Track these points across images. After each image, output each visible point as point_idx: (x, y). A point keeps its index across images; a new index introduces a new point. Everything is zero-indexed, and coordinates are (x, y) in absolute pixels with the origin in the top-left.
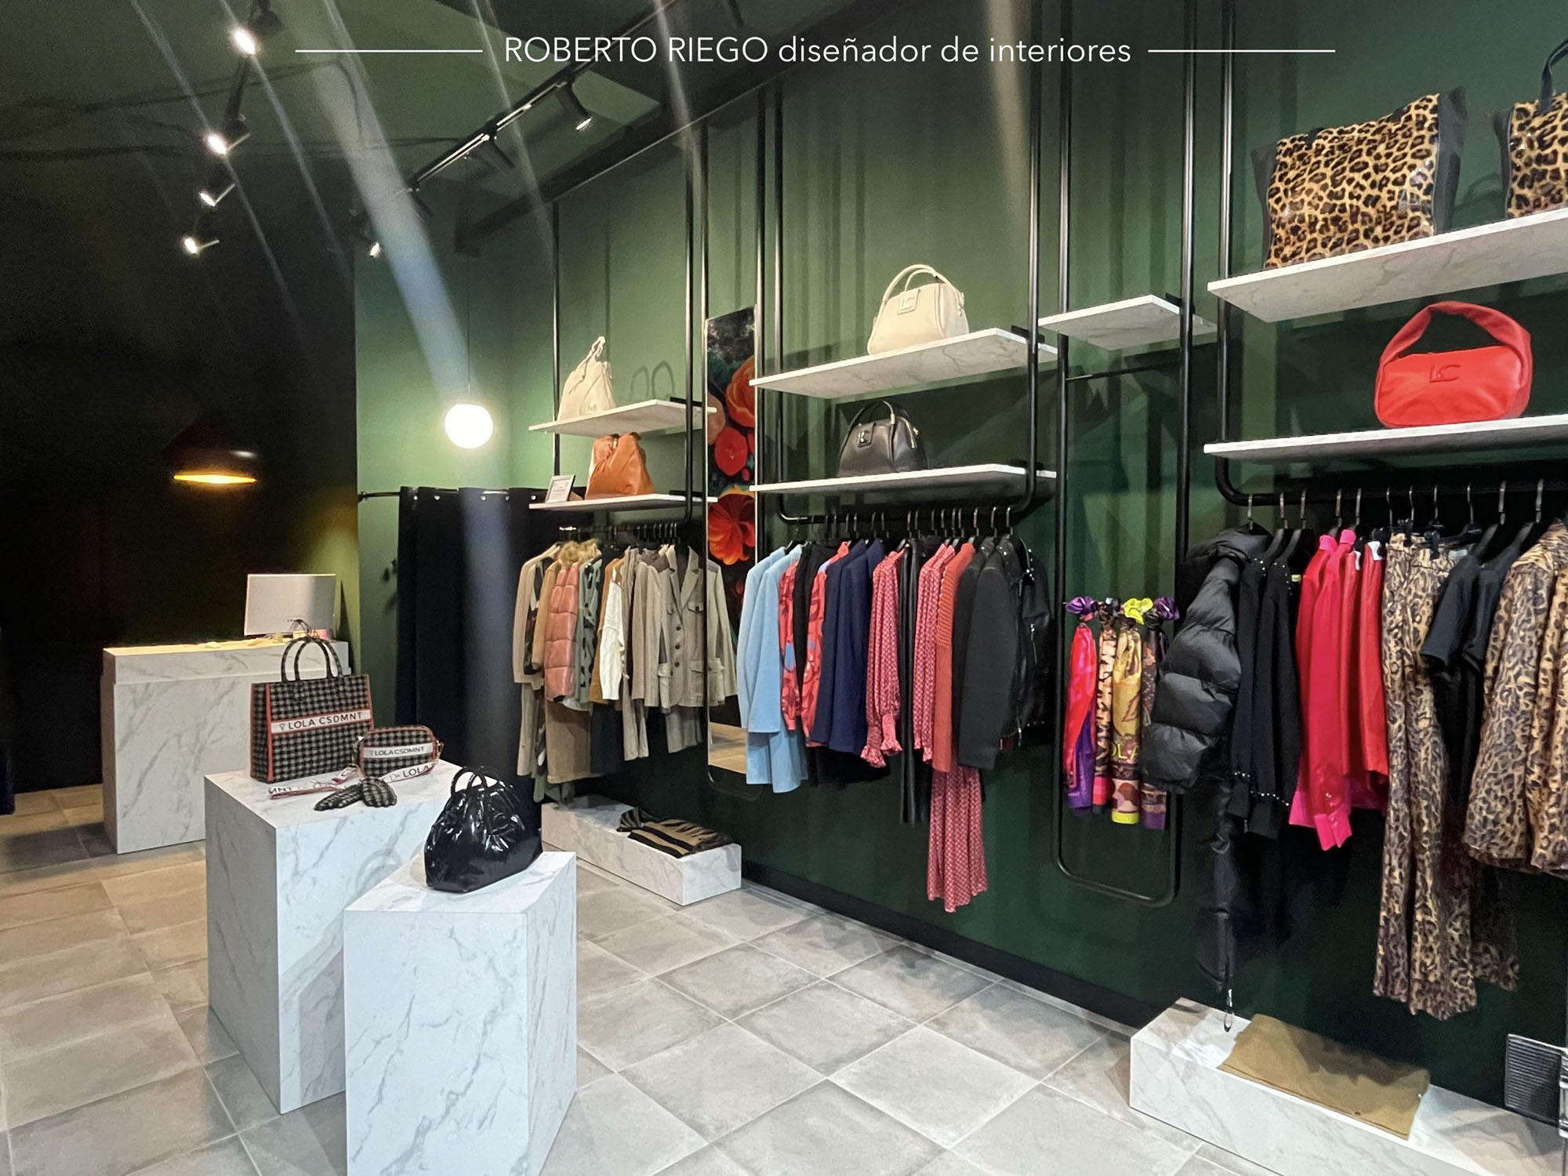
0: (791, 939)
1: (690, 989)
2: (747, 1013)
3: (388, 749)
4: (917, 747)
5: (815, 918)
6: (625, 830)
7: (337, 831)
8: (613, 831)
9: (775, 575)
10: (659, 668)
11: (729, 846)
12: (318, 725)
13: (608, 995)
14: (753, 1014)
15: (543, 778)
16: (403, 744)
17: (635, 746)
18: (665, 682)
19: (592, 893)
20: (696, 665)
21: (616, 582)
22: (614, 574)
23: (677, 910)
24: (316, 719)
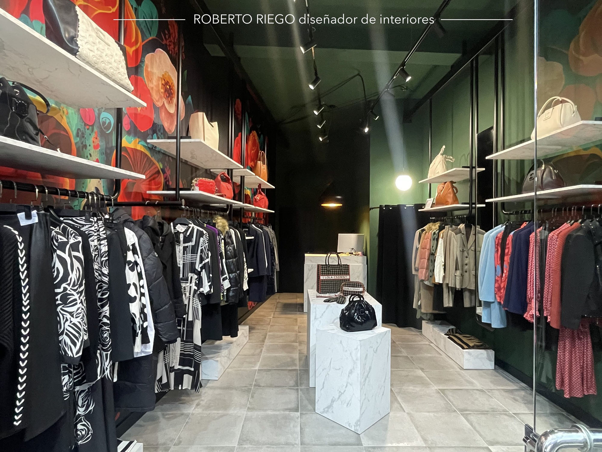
0: (504, 394)
1: (449, 397)
2: (468, 412)
3: (349, 288)
4: (545, 315)
5: (523, 390)
6: (447, 335)
7: (327, 308)
8: (443, 334)
9: (493, 236)
10: (455, 272)
11: (489, 350)
12: (333, 278)
13: (418, 389)
14: (470, 414)
15: (420, 310)
16: (354, 287)
17: (448, 302)
18: (458, 278)
19: (431, 355)
20: (473, 272)
21: (442, 238)
22: (442, 235)
23: (461, 369)
24: (333, 276)
